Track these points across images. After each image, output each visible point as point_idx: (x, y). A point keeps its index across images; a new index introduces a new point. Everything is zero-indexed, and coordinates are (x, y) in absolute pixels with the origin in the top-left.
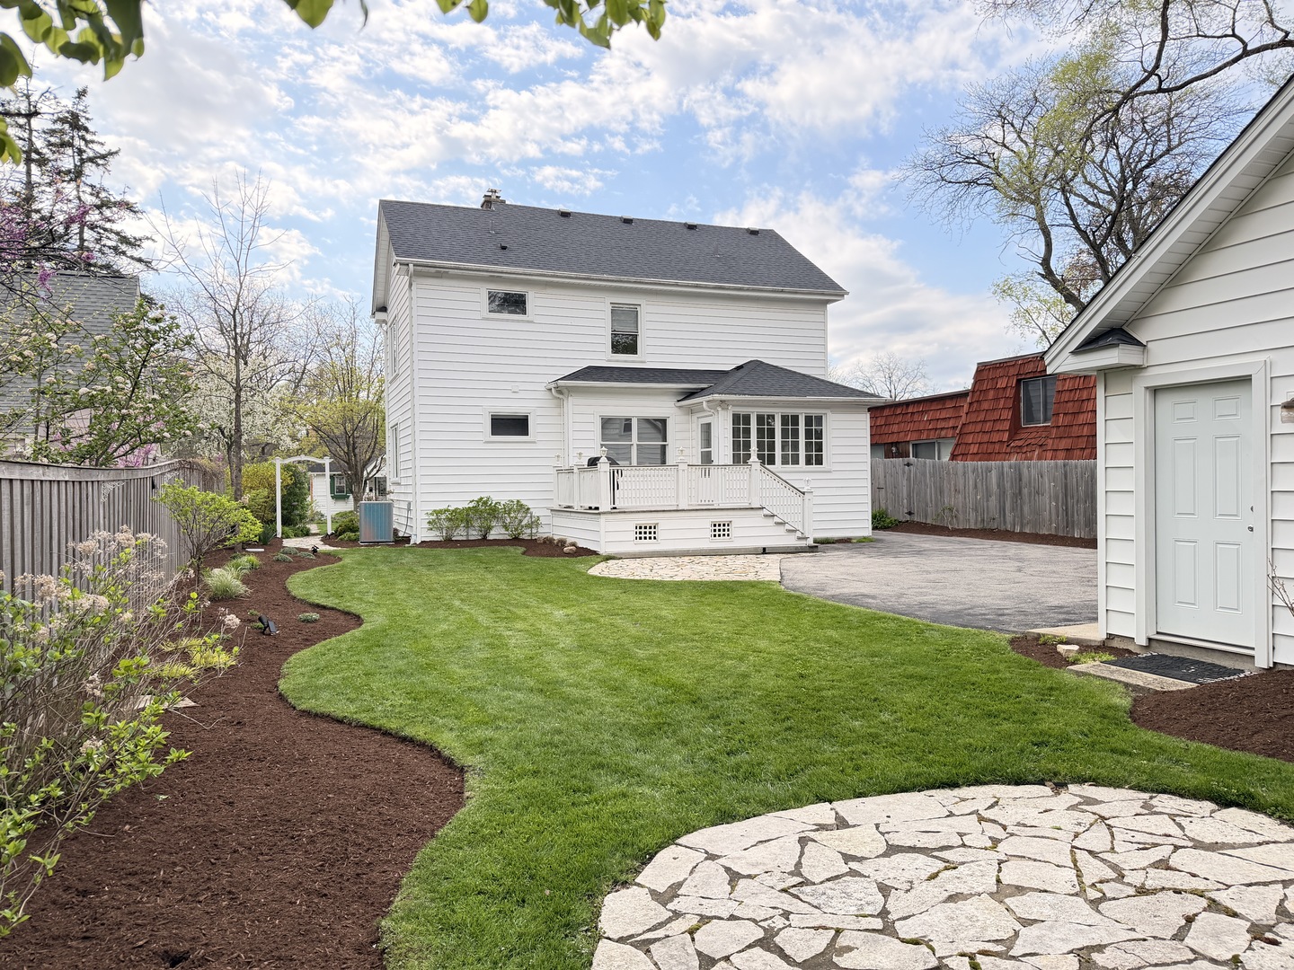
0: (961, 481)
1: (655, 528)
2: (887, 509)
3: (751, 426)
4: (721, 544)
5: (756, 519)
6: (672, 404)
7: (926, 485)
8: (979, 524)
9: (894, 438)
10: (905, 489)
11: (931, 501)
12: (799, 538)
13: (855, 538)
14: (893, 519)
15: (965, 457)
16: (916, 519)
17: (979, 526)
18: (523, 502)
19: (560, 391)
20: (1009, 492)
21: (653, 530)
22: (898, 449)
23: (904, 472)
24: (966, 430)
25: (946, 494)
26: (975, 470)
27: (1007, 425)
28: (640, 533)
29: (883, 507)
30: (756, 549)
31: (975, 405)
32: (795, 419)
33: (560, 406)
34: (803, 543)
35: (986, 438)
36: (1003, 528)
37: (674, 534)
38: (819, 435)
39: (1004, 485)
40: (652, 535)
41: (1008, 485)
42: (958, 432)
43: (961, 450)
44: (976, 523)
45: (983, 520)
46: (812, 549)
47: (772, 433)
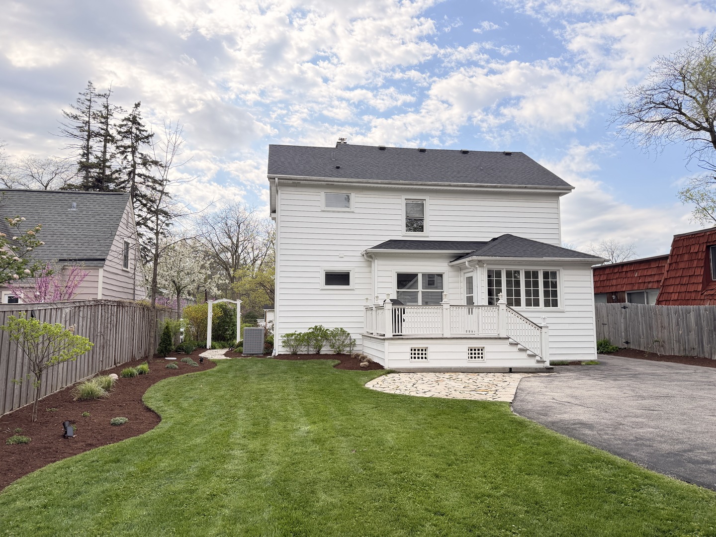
0: (666, 319)
1: (425, 350)
2: (610, 339)
3: (502, 279)
4: (476, 364)
5: (504, 346)
6: (446, 264)
7: (638, 322)
8: (681, 352)
9: (614, 289)
10: (623, 324)
11: (643, 335)
12: (538, 362)
13: (584, 361)
14: (614, 346)
15: (668, 303)
16: (632, 347)
17: (682, 354)
18: (345, 329)
19: (370, 256)
20: (705, 329)
21: (424, 352)
22: (616, 297)
23: (621, 313)
24: (667, 283)
25: (654, 329)
26: (676, 312)
27: (700, 279)
28: (415, 354)
29: (607, 337)
30: (504, 368)
31: (674, 265)
32: (535, 274)
33: (370, 266)
34: (541, 365)
35: (683, 289)
36: (702, 356)
37: (439, 355)
38: (555, 285)
39: (701, 324)
40: (424, 356)
41: (704, 324)
42: (661, 284)
43: (665, 297)
44: (679, 352)
45: (685, 349)
46: (548, 370)
47: (518, 283)
